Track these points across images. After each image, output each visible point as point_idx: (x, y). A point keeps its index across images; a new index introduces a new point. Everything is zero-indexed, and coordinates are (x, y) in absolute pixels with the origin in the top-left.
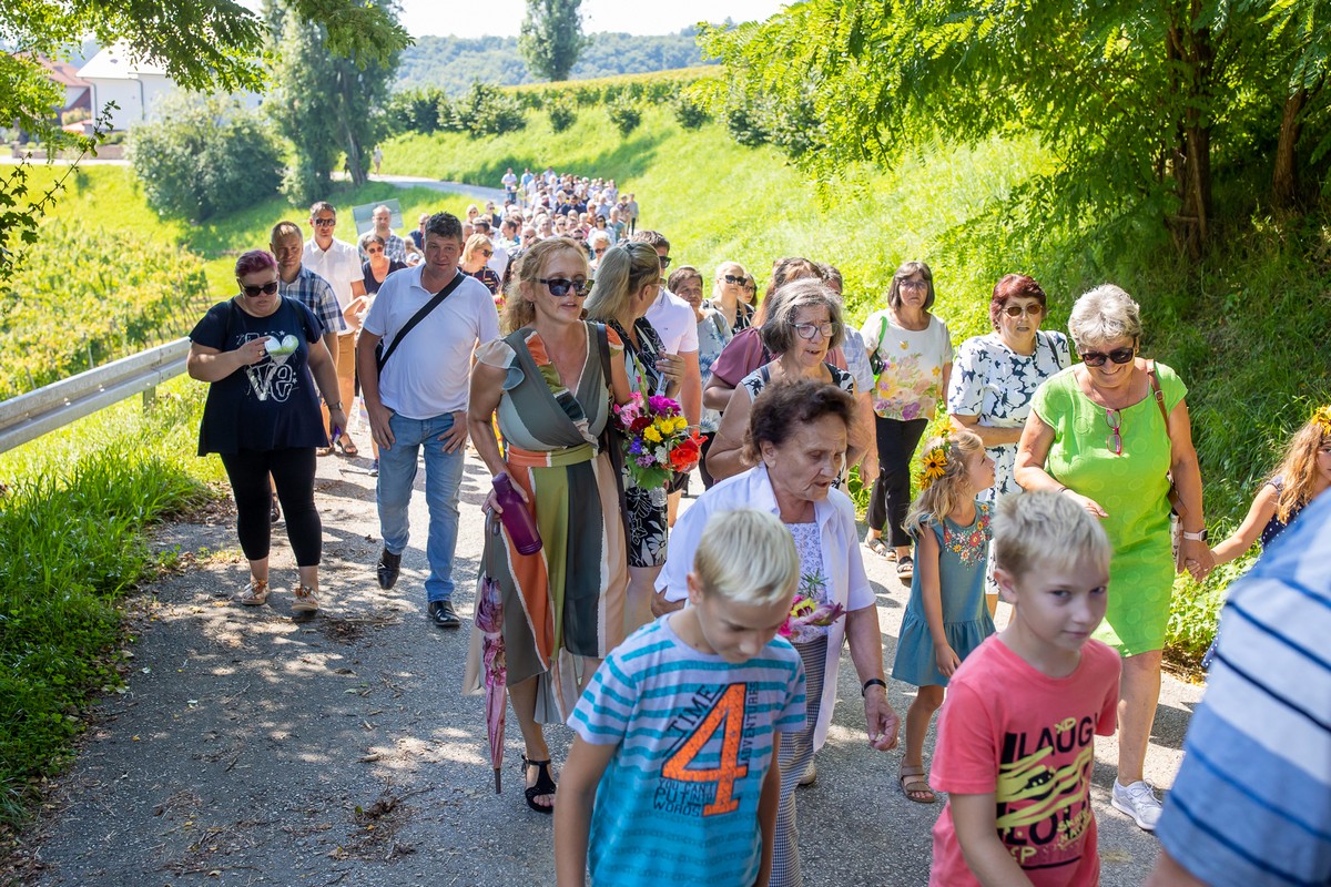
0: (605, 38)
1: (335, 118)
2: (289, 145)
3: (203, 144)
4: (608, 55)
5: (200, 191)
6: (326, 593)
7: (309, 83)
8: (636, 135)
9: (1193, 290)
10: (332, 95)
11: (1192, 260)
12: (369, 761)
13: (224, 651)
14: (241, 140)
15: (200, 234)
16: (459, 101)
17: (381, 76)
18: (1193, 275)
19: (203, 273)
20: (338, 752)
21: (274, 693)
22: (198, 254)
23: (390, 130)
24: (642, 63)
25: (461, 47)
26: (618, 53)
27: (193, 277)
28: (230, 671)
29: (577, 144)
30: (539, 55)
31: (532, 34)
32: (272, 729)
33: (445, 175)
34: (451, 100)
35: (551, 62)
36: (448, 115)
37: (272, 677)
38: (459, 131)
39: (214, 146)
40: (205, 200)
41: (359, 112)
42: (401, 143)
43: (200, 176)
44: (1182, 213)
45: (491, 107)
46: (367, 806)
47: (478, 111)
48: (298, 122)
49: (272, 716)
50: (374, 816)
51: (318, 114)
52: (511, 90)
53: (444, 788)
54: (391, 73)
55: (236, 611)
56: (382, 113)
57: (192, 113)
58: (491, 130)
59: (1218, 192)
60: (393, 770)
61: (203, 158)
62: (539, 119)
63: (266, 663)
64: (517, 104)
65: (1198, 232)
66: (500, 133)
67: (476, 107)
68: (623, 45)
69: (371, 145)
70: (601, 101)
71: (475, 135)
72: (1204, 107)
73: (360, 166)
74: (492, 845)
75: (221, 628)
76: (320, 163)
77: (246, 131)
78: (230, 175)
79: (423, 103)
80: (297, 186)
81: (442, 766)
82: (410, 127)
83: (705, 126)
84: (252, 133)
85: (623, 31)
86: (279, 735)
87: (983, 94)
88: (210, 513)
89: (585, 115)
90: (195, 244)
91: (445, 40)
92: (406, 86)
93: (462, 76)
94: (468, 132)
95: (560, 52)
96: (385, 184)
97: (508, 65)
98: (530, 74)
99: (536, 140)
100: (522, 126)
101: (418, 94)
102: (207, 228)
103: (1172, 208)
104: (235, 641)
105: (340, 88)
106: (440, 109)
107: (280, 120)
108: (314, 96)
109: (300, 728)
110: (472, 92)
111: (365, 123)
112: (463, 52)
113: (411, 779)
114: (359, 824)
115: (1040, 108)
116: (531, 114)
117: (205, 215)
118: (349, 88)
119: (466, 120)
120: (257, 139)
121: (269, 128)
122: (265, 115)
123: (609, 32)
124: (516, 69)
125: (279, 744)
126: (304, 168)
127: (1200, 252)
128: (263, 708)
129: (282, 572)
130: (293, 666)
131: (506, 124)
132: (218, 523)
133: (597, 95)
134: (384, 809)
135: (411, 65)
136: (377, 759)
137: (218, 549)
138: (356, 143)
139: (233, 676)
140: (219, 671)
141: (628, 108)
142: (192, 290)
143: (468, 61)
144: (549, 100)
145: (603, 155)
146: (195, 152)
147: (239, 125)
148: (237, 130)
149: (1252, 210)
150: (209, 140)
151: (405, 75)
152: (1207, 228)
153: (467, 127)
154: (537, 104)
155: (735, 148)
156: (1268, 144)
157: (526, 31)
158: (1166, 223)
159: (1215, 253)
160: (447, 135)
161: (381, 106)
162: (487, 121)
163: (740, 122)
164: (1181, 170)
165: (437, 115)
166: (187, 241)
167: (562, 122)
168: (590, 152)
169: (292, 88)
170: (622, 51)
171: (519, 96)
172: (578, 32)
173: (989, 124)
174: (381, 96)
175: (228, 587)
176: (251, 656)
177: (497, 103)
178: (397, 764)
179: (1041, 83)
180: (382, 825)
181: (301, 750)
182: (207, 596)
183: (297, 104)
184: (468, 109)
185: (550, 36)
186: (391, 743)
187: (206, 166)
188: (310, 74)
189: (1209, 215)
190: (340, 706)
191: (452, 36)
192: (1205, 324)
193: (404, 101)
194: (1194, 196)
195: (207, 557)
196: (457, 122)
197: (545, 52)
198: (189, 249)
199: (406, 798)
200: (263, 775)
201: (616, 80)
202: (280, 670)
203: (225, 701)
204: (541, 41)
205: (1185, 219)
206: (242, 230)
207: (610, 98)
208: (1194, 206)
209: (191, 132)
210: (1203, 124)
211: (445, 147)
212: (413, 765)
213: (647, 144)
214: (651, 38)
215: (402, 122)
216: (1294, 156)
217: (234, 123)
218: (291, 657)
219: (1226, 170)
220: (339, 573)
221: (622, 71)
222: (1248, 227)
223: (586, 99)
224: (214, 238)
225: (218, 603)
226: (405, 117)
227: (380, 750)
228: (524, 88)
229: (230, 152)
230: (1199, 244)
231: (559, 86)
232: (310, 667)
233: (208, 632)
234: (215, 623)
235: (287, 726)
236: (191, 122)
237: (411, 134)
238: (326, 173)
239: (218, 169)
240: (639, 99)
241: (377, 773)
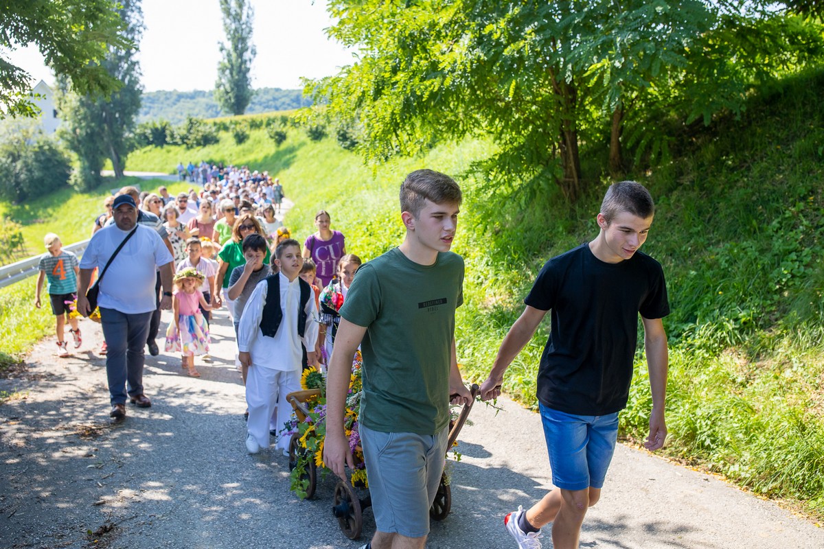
0: (266, 91)
1: (102, 139)
2: (74, 156)
3: (19, 156)
4: (268, 101)
5: (18, 184)
6: (81, 412)
7: (85, 118)
8: (284, 145)
9: (573, 217)
10: (100, 125)
11: (572, 202)
12: (99, 504)
13: (14, 451)
14: (43, 153)
15: (18, 210)
16: (180, 129)
17: (130, 114)
18: (573, 210)
19: (20, 234)
20: (81, 501)
21: (43, 470)
22: (17, 222)
23: (136, 145)
24: (289, 105)
25: (180, 96)
26: (275, 99)
27: (15, 237)
28: (16, 461)
29: (250, 151)
30: (226, 101)
31: (222, 88)
32: (40, 491)
33: (172, 171)
34: (174, 127)
35: (234, 104)
36: (172, 136)
37: (42, 462)
38: (179, 145)
39: (26, 157)
40: (21, 190)
41: (117, 135)
42: (145, 152)
43: (17, 176)
44: (566, 177)
45: (198, 131)
46: (95, 529)
47: (191, 133)
48: (79, 142)
49: (41, 484)
50: (99, 535)
51: (91, 137)
52: (210, 121)
53: (144, 515)
54: (137, 113)
55: (23, 426)
56: (131, 135)
57: (11, 137)
58: (198, 144)
59: (584, 165)
60: (113, 508)
61: (19, 165)
62: (227, 138)
63: (39, 455)
64: (214, 129)
65: (574, 186)
66: (204, 145)
67: (189, 131)
68: (277, 95)
69: (126, 154)
70: (264, 126)
71: (189, 147)
72: (571, 119)
73: (119, 167)
74: (170, 544)
75: (14, 436)
76: (94, 165)
77: (46, 147)
78: (37, 174)
79: (157, 129)
80: (79, 180)
81: (144, 504)
82: (149, 143)
83: (324, 140)
84: (50, 149)
85: (277, 87)
86: (45, 494)
87: (461, 116)
88: (11, 371)
89: (254, 134)
90: (16, 217)
91: (170, 93)
92: (145, 120)
93: (182, 114)
94: (185, 146)
95: (239, 98)
96: (134, 177)
97: (210, 107)
98: (222, 113)
99: (226, 149)
100: (217, 141)
101: (154, 124)
102: (23, 207)
103: (560, 175)
104: (21, 443)
105: (105, 121)
106: (168, 132)
107: (68, 140)
108: (88, 126)
109: (57, 489)
110: (186, 122)
111: (121, 141)
112: (182, 100)
113: (124, 512)
114: (89, 540)
115: (491, 123)
116: (222, 135)
117: (21, 198)
118: (111, 121)
119: (183, 138)
120: (54, 152)
121: (61, 146)
122: (58, 138)
123: (269, 87)
124: (214, 109)
125: (44, 500)
126: (84, 169)
127: (575, 197)
128: (35, 480)
129: (54, 402)
130: (57, 455)
131: (207, 140)
132: (15, 377)
133: (261, 123)
134: (105, 530)
135: (150, 108)
136: (104, 503)
137: (14, 392)
138: (116, 153)
139: (18, 464)
140: (10, 461)
141: (279, 130)
142: (14, 245)
143: (185, 105)
144: (233, 126)
145: (266, 157)
146: (14, 160)
147: (41, 144)
148: (40, 147)
149: (601, 174)
150: (23, 154)
151: (146, 113)
152: (579, 184)
153: (184, 143)
154: (226, 128)
155: (341, 151)
156: (608, 139)
157: (218, 86)
158: (557, 181)
159: (583, 197)
160: (172, 148)
161: (131, 132)
162: (196, 139)
163: (343, 137)
164: (564, 153)
165: (165, 136)
166: (10, 215)
167: (241, 138)
168: (258, 155)
169: (74, 122)
170: (276, 98)
171: (215, 124)
172: (249, 87)
173: (464, 132)
174: (131, 125)
175: (19, 413)
176: (30, 451)
177: (201, 128)
178: (117, 504)
179: (490, 108)
180: (104, 539)
181: (57, 501)
182: (5, 419)
183: (78, 131)
184: (184, 132)
185: (232, 89)
186: (114, 493)
187: (21, 169)
188: (85, 114)
189: (579, 177)
190: (84, 475)
191: (175, 90)
192: (580, 235)
193: (146, 128)
194: (571, 167)
195: (6, 396)
196: (178, 140)
197: (230, 98)
198: (12, 220)
199: (120, 523)
200: (32, 518)
201: (273, 114)
202: (48, 458)
203: (11, 478)
204: (227, 93)
205: (567, 179)
206: (46, 207)
207: (268, 124)
208: (571, 172)
209: (11, 149)
210: (572, 130)
211: (171, 154)
212: (126, 504)
213: (291, 150)
214: (294, 91)
215: (144, 141)
216: (619, 143)
217: (38, 143)
218: (56, 450)
219: (589, 153)
220: (90, 401)
221: (277, 109)
222: (598, 183)
223: (255, 125)
224: (28, 213)
225: (12, 423)
226: (146, 138)
227: (107, 498)
228: (218, 120)
229: (36, 160)
230: (575, 192)
231: (239, 118)
232: (67, 455)
233: (4, 440)
234: (9, 434)
235: (49, 489)
236: (11, 143)
237: (150, 147)
238: (98, 171)
239: (29, 171)
240: (285, 125)
241: (104, 510)
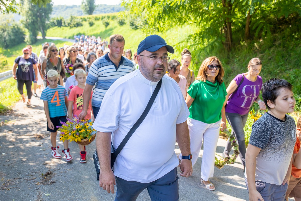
0: (101, 5)
1: (37, 24)
2: (27, 30)
3: (6, 30)
4: (102, 9)
5: (5, 41)
6: (35, 129)
7: (31, 15)
8: (109, 27)
9: (228, 58)
10: (36, 18)
11: (228, 51)
12: (45, 164)
13: (11, 143)
14: (15, 29)
15: (5, 52)
16: (67, 20)
17: (48, 14)
18: (229, 55)
19: (7, 61)
20: (38, 162)
21: (23, 151)
22: (5, 56)
23: (51, 26)
24: (110, 11)
25: (67, 7)
26: (104, 9)
27: (4, 62)
28: (12, 147)
29: (95, 29)
30: (85, 9)
31: (84, 4)
32: (23, 158)
33: (64, 37)
34: (65, 20)
35: (88, 11)
36: (64, 23)
37: (22, 147)
38: (67, 27)
39: (8, 30)
40: (6, 43)
41: (43, 22)
42: (54, 29)
43: (5, 38)
44: (226, 41)
45: (75, 21)
46: (44, 173)
47: (72, 22)
48: (29, 25)
49: (22, 156)
50: (46, 175)
51: (33, 23)
52: (79, 17)
53: (62, 169)
54: (51, 13)
55: (14, 134)
56: (49, 22)
57: (3, 22)
58: (75, 26)
59: (234, 37)
60: (51, 166)
61: (6, 34)
62: (86, 24)
63: (21, 144)
64: (81, 20)
65: (229, 45)
66: (77, 27)
67: (71, 21)
68: (105, 7)
69: (46, 30)
70: (100, 19)
71: (71, 28)
72: (230, 17)
73: (44, 35)
74: (73, 180)
75: (11, 137)
76: (34, 34)
77: (16, 27)
78: (12, 37)
79: (58, 20)
80: (29, 40)
81: (62, 164)
82: (56, 26)
83: (124, 25)
84: (18, 28)
85: (105, 4)
86: (24, 160)
87: (184, 16)
88: (8, 113)
89: (96, 23)
90: (5, 54)
91: (63, 6)
92: (54, 16)
93: (68, 14)
94: (69, 27)
95: (91, 8)
96: (50, 39)
97: (79, 12)
98: (84, 14)
99: (85, 29)
100: (82, 25)
101: (57, 18)
102: (7, 50)
103: (224, 41)
104: (14, 140)
105: (38, 16)
106: (63, 22)
107: (24, 24)
108: (32, 19)
109: (29, 158)
110: (70, 18)
111: (45, 25)
112: (68, 9)
113: (55, 167)
114: (43, 177)
115: (196, 19)
116: (84, 23)
117: (7, 47)
118: (41, 16)
119: (69, 24)
120: (19, 29)
121: (22, 26)
122: (20, 23)
123: (102, 4)
124: (81, 12)
125: (24, 162)
126: (30, 36)
127: (230, 50)
128: (20, 154)
129: (25, 125)
130: (28, 145)
131: (78, 25)
132: (10, 115)
133: (99, 18)
134: (48, 174)
135: (55, 12)
136: (47, 164)
137: (9, 120)
138: (43, 30)
139: (13, 148)
140: (10, 147)
141: (106, 21)
142: (4, 65)
143: (69, 10)
144: (88, 20)
145: (101, 32)
146: (4, 32)
147: (14, 25)
148: (14, 27)
149: (241, 40)
150: (7, 29)
151: (54, 14)
152: (231, 44)
153: (69, 26)
154: (85, 20)
155: (131, 30)
156: (244, 26)
158: (223, 43)
159: (233, 50)
160: (65, 28)
161: (48, 21)
162: (74, 24)
163: (132, 24)
164: (226, 32)
165: (62, 23)
166: (2, 53)
167: (91, 24)
168: (98, 31)
169: (27, 17)
171: (81, 18)
172: (95, 4)
173: (185, 22)
174: (48, 18)
175: (12, 129)
176: (17, 143)
177: (76, 20)
178: (52, 164)
179: (196, 12)
180: (48, 177)
181: (29, 162)
182: (7, 131)
183: (28, 20)
184: (69, 21)
185: (88, 4)
186: (50, 160)
187: (7, 35)
188: (31, 13)
189: (232, 41)
190: (38, 153)
191: (65, 5)
192: (231, 65)
193: (54, 19)
194: (228, 37)
195: (7, 122)
196: (67, 25)
197: (87, 8)
198: (3, 55)
199: (54, 171)
200: (20, 168)
201: (104, 15)
202: (24, 146)
203: (11, 153)
204: (86, 6)
205: (227, 42)
206: (16, 50)
207: (102, 19)
208: (228, 39)
209: (2, 27)
210: (230, 21)
211: (64, 30)
212: (55, 164)
213: (111, 29)
214: (112, 6)
215: (53, 25)
216: (249, 28)
217: (13, 25)
218: (27, 143)
219: (235, 32)
220: (39, 125)
221: (105, 12)
222: (240, 44)
223: (97, 19)
224: (9, 53)
225: (10, 132)
226: (54, 23)
227: (48, 162)
228: (83, 17)
229: (12, 32)
230: (230, 48)
231: (90, 16)
232: (31, 145)
233: (7, 138)
234: (9, 137)
235: (26, 157)
236: (2, 25)
237: (56, 27)
238: (36, 36)
239: (10, 36)
240: (109, 19)
241: (47, 166)
